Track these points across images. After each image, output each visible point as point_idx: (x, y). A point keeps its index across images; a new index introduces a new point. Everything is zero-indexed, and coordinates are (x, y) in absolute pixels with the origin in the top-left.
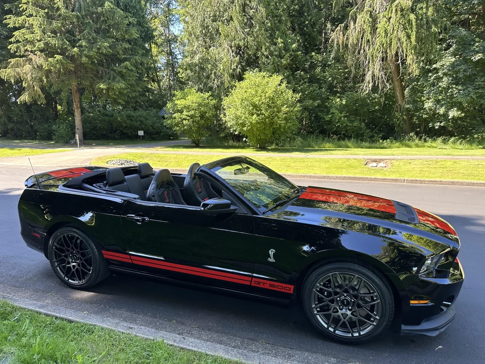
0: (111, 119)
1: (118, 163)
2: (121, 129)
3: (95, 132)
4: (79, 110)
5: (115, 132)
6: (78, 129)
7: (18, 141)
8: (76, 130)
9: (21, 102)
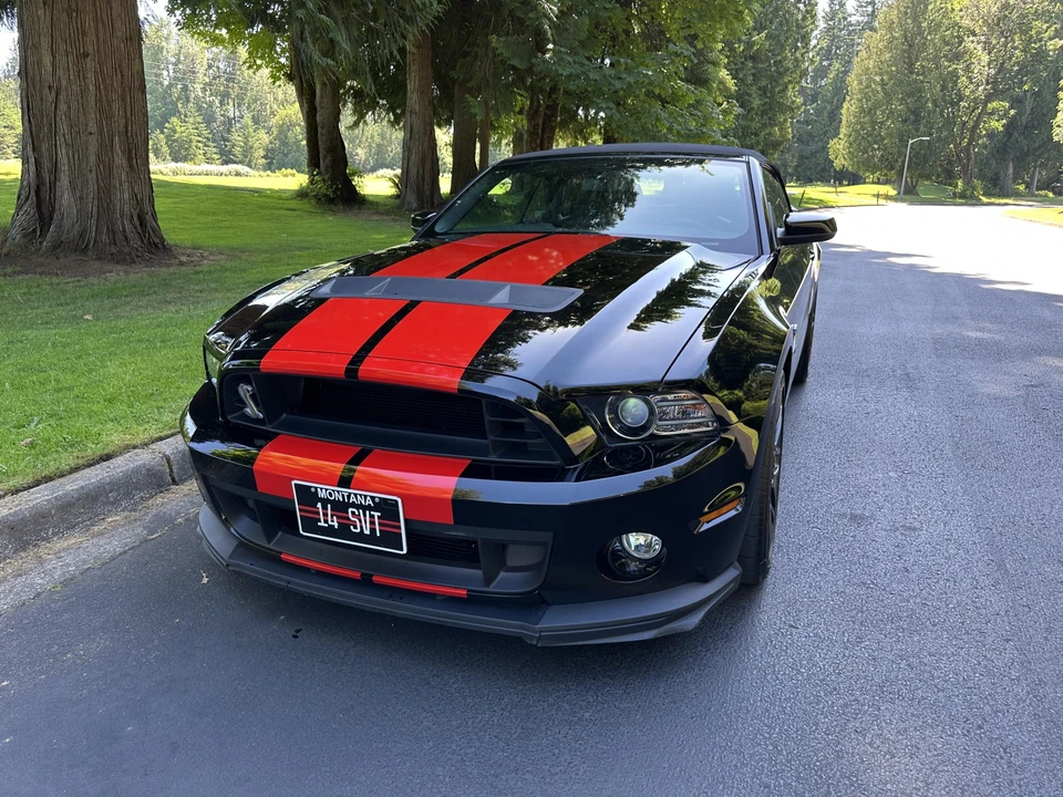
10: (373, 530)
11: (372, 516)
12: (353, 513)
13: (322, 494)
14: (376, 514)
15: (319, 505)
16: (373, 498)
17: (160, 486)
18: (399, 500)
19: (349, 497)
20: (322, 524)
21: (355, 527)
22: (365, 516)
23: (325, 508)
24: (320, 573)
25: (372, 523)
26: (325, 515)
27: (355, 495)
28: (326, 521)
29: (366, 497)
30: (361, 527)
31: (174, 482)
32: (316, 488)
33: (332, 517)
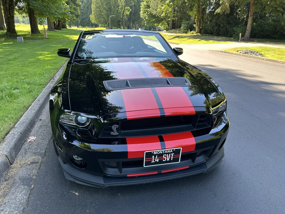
0: (277, 23)
1: (244, 52)
2: (282, 31)
3: (262, 33)
4: (252, 17)
5: (277, 33)
6: (247, 30)
7: (216, 37)
8: (247, 31)
9: (216, 13)
10: (170, 159)
11: (171, 155)
12: (165, 156)
13: (155, 153)
14: (172, 154)
15: (153, 157)
16: (173, 150)
17: (8, 167)
18: (181, 148)
19: (164, 152)
20: (153, 162)
21: (165, 160)
22: (169, 155)
23: (155, 157)
24: (139, 177)
25: (171, 157)
26: (155, 159)
27: (167, 151)
28: (154, 161)
29: (170, 150)
30: (167, 159)
31: (11, 164)
32: (153, 152)
33: (157, 159)
